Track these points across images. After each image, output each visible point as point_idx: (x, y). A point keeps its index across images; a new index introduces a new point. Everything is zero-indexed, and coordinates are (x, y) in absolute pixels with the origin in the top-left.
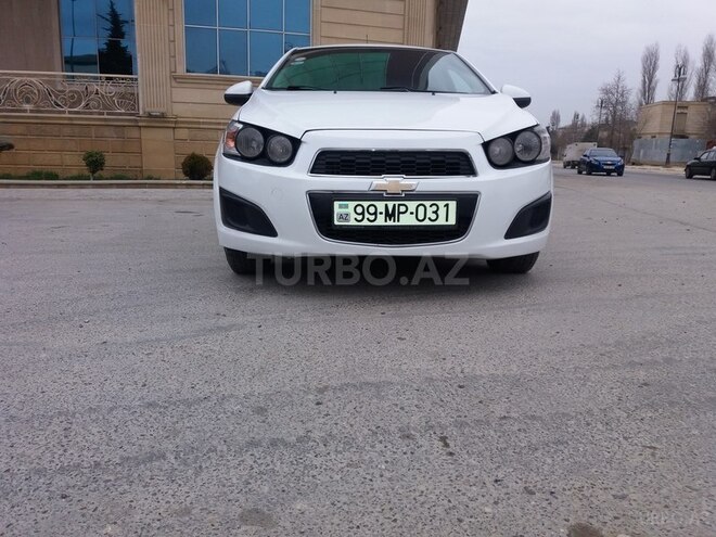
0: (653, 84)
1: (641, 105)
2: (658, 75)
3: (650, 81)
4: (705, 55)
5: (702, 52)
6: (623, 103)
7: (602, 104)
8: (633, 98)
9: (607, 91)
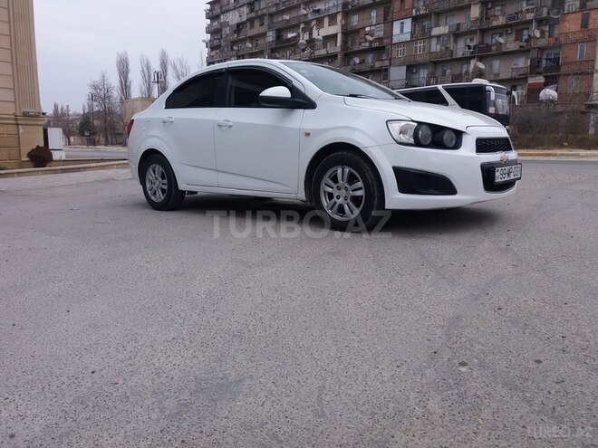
0: (128, 84)
1: (122, 99)
2: (131, 76)
3: (126, 82)
4: (161, 65)
5: (159, 62)
6: (109, 97)
7: (93, 98)
8: (116, 94)
9: (95, 87)
